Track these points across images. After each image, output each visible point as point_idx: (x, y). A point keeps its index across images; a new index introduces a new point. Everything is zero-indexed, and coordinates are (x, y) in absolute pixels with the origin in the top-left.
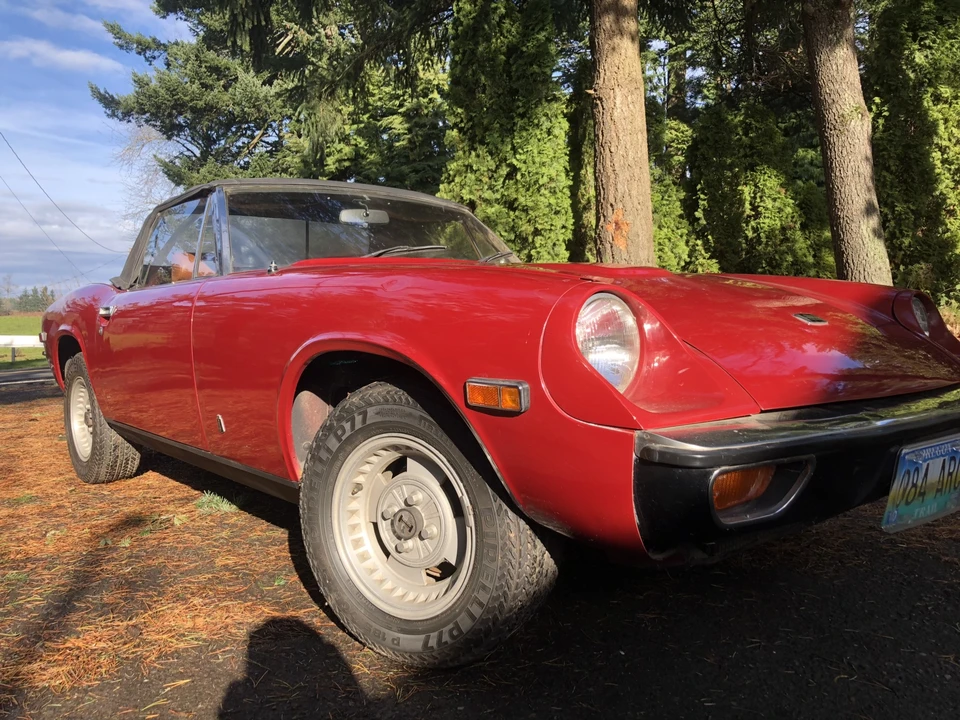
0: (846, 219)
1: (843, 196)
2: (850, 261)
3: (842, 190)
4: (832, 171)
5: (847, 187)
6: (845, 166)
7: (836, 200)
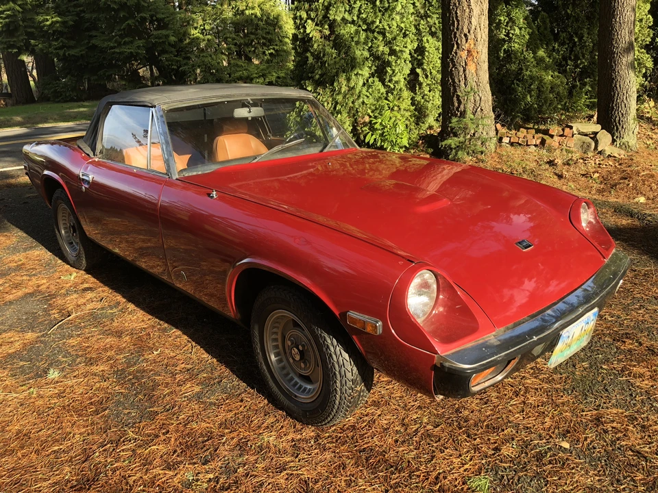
0: (619, 54)
1: (619, 37)
2: (618, 86)
3: (620, 33)
4: (614, 17)
5: (623, 31)
6: (624, 15)
7: (613, 39)
